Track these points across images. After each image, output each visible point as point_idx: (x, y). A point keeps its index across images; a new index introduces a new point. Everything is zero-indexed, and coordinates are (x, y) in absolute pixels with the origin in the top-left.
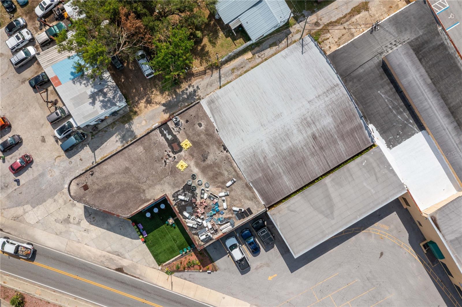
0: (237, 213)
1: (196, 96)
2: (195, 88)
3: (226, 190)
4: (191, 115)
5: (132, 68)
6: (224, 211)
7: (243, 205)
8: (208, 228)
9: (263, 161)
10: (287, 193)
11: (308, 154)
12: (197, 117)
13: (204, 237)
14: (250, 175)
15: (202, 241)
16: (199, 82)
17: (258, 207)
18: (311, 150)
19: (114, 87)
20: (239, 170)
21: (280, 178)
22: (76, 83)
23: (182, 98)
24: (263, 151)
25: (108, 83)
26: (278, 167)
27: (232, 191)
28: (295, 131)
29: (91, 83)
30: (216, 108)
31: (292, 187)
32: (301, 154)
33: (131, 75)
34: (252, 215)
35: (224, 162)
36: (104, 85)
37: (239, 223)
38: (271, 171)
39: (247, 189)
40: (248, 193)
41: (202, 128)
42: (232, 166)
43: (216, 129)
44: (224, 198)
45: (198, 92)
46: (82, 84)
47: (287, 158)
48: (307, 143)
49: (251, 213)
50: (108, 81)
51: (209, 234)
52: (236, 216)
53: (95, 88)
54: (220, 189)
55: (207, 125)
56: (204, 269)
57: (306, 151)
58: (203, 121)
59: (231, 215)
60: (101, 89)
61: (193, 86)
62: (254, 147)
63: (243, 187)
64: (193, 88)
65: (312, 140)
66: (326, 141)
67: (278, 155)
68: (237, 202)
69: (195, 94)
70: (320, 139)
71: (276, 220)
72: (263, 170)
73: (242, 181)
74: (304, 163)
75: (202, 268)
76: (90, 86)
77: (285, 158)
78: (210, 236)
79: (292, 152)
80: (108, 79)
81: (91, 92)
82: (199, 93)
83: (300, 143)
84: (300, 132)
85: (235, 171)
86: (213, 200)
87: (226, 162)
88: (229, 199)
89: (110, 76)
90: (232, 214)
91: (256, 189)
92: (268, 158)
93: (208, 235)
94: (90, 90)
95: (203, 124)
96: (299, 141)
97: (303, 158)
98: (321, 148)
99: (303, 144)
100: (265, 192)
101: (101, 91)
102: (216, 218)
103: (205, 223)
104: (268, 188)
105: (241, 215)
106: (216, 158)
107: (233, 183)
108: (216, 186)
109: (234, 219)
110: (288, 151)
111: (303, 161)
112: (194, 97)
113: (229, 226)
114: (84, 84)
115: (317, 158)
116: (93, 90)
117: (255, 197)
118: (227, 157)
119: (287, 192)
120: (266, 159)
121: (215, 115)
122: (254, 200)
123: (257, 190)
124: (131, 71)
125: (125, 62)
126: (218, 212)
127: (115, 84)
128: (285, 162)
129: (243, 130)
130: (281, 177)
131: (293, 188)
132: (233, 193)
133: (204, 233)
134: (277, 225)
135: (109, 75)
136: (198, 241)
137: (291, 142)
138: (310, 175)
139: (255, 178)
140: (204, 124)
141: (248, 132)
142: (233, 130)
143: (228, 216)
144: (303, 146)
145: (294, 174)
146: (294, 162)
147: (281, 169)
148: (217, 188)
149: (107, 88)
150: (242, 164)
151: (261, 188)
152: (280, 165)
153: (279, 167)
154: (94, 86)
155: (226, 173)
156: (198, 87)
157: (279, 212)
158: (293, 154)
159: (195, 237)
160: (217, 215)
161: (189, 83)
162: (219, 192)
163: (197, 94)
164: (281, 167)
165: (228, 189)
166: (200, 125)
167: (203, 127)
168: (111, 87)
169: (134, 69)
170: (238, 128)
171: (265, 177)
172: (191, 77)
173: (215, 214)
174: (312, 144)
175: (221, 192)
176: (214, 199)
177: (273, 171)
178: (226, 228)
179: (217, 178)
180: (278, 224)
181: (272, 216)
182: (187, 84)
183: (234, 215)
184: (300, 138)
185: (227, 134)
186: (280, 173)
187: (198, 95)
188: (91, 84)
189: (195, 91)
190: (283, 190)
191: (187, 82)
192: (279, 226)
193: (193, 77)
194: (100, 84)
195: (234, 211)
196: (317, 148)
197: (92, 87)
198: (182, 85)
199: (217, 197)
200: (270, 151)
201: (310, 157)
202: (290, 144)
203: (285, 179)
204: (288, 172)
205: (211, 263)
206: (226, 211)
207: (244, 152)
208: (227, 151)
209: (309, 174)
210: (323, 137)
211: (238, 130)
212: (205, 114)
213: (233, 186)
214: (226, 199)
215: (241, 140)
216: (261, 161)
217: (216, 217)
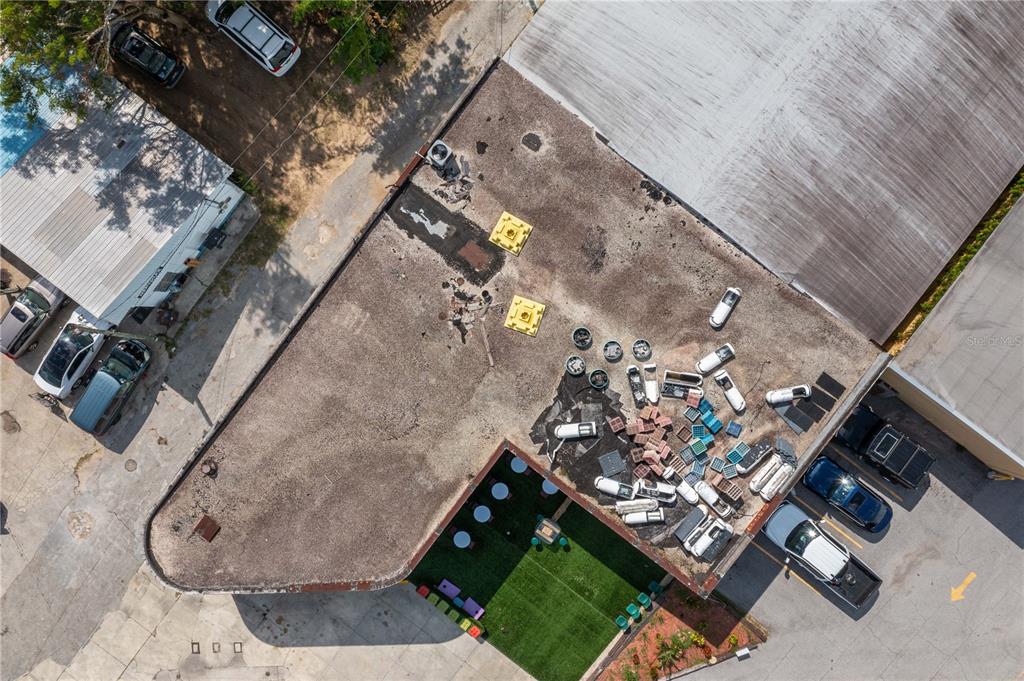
0: (786, 408)
1: (466, 77)
2: (453, 48)
3: (718, 342)
4: (489, 119)
5: (215, 65)
6: (739, 421)
7: (798, 373)
8: (706, 503)
9: (810, 184)
10: (932, 271)
11: (962, 95)
12: (510, 117)
13: (705, 542)
14: (783, 253)
15: (701, 559)
16: (459, 23)
17: (856, 359)
18: (967, 78)
19: (172, 140)
20: (736, 251)
21: (889, 223)
22: (32, 172)
23: (423, 99)
24: (799, 149)
25: (148, 131)
26: (870, 185)
27: (740, 336)
28: (888, 29)
29: (87, 151)
30: (564, 65)
31: (943, 241)
32: (937, 106)
33: (220, 89)
34: (844, 396)
35: (671, 242)
36: (135, 145)
37: (809, 443)
38: (851, 208)
39: (790, 308)
40: (802, 323)
41: (543, 149)
42: (705, 247)
43: (598, 135)
44: (721, 374)
45: (467, 60)
46: (56, 169)
47: (892, 141)
48: (946, 57)
49: (839, 389)
50: (146, 126)
51: (719, 524)
52: (791, 423)
53: (107, 166)
54: (695, 345)
55: (559, 133)
56: (722, 650)
57: (953, 87)
58: (538, 123)
59: (769, 427)
60: (133, 162)
61: (444, 44)
62: (759, 147)
63: (772, 308)
64: (445, 52)
65: (955, 38)
66: (1008, 23)
67: (856, 142)
68: (773, 369)
69: (462, 71)
70: (984, 26)
71: (932, 380)
72: (823, 217)
73: (760, 286)
74: (958, 135)
75: (713, 649)
76: (87, 166)
77: (885, 144)
78: (724, 531)
79: (905, 109)
80: (141, 118)
81: (100, 184)
82: (472, 60)
83: (922, 67)
84: (905, 26)
85: (724, 259)
86: (685, 398)
87: (677, 240)
88: (740, 370)
89: (144, 106)
90: (772, 419)
91: (821, 296)
92: (825, 166)
93: (716, 528)
94: (91, 177)
95: (541, 134)
96: (916, 61)
97: (950, 120)
98: (1000, 58)
99: (931, 65)
100: (857, 294)
101: (133, 168)
102: (720, 456)
103: (688, 492)
104: (860, 278)
105: (806, 409)
106: (637, 238)
107: (733, 308)
108: (676, 340)
109: (784, 436)
110: (888, 111)
111: (950, 133)
112: (462, 81)
113: (777, 466)
114: (65, 165)
115: (995, 99)
116: (102, 174)
117: (832, 328)
118: (675, 222)
119: (928, 267)
120: (820, 172)
121: (569, 89)
122: (829, 339)
123: (827, 300)
124: (214, 74)
125: (183, 53)
126: (719, 432)
127: (172, 127)
128: (892, 159)
129: (696, 97)
130: (892, 220)
131: (946, 245)
132: (746, 345)
133: (698, 529)
134: (940, 397)
135: (142, 102)
136: (684, 563)
137: (888, 75)
138: (990, 176)
139: (806, 257)
140: (547, 135)
141: (718, 102)
142: (658, 113)
143: (759, 432)
144: (934, 73)
145: (933, 191)
146: (922, 143)
147: (883, 191)
148: (681, 348)
149: (149, 149)
150: (741, 222)
151: (837, 287)
152: (876, 178)
153: (875, 184)
154: (102, 158)
155: (693, 281)
156: (460, 43)
157: (931, 347)
158: (908, 117)
159: (672, 553)
160: (718, 444)
161: (425, 40)
162: (697, 359)
163: (466, 68)
164: (881, 182)
165: (723, 334)
166: (533, 142)
167: (548, 147)
168: (164, 142)
169: (220, 65)
170: (673, 99)
171: (837, 241)
172: (425, 17)
173: (711, 445)
174: (961, 52)
175: (703, 354)
176: (686, 389)
177: (861, 208)
178: (774, 479)
179: (667, 313)
180: (945, 393)
181: (909, 374)
182: (421, 45)
183: (780, 422)
184: (915, 46)
185: (642, 135)
186: (886, 206)
187: (471, 70)
188: (87, 157)
189: (456, 61)
190: (913, 265)
191: (418, 39)
192: (949, 399)
193: (431, 16)
194: (120, 146)
195: (775, 405)
196: (984, 63)
197: (96, 164)
198: (403, 55)
199: (696, 380)
200: (823, 139)
201: (971, 107)
202: (887, 84)
203: (909, 222)
204: (914, 190)
205: (738, 620)
206: (747, 417)
207: (733, 177)
208: (669, 198)
209: (987, 170)
210: (995, 15)
211: (680, 108)
212: (536, 95)
213: (737, 319)
214: (729, 374)
215: (701, 137)
216: (803, 186)
217: (717, 455)
